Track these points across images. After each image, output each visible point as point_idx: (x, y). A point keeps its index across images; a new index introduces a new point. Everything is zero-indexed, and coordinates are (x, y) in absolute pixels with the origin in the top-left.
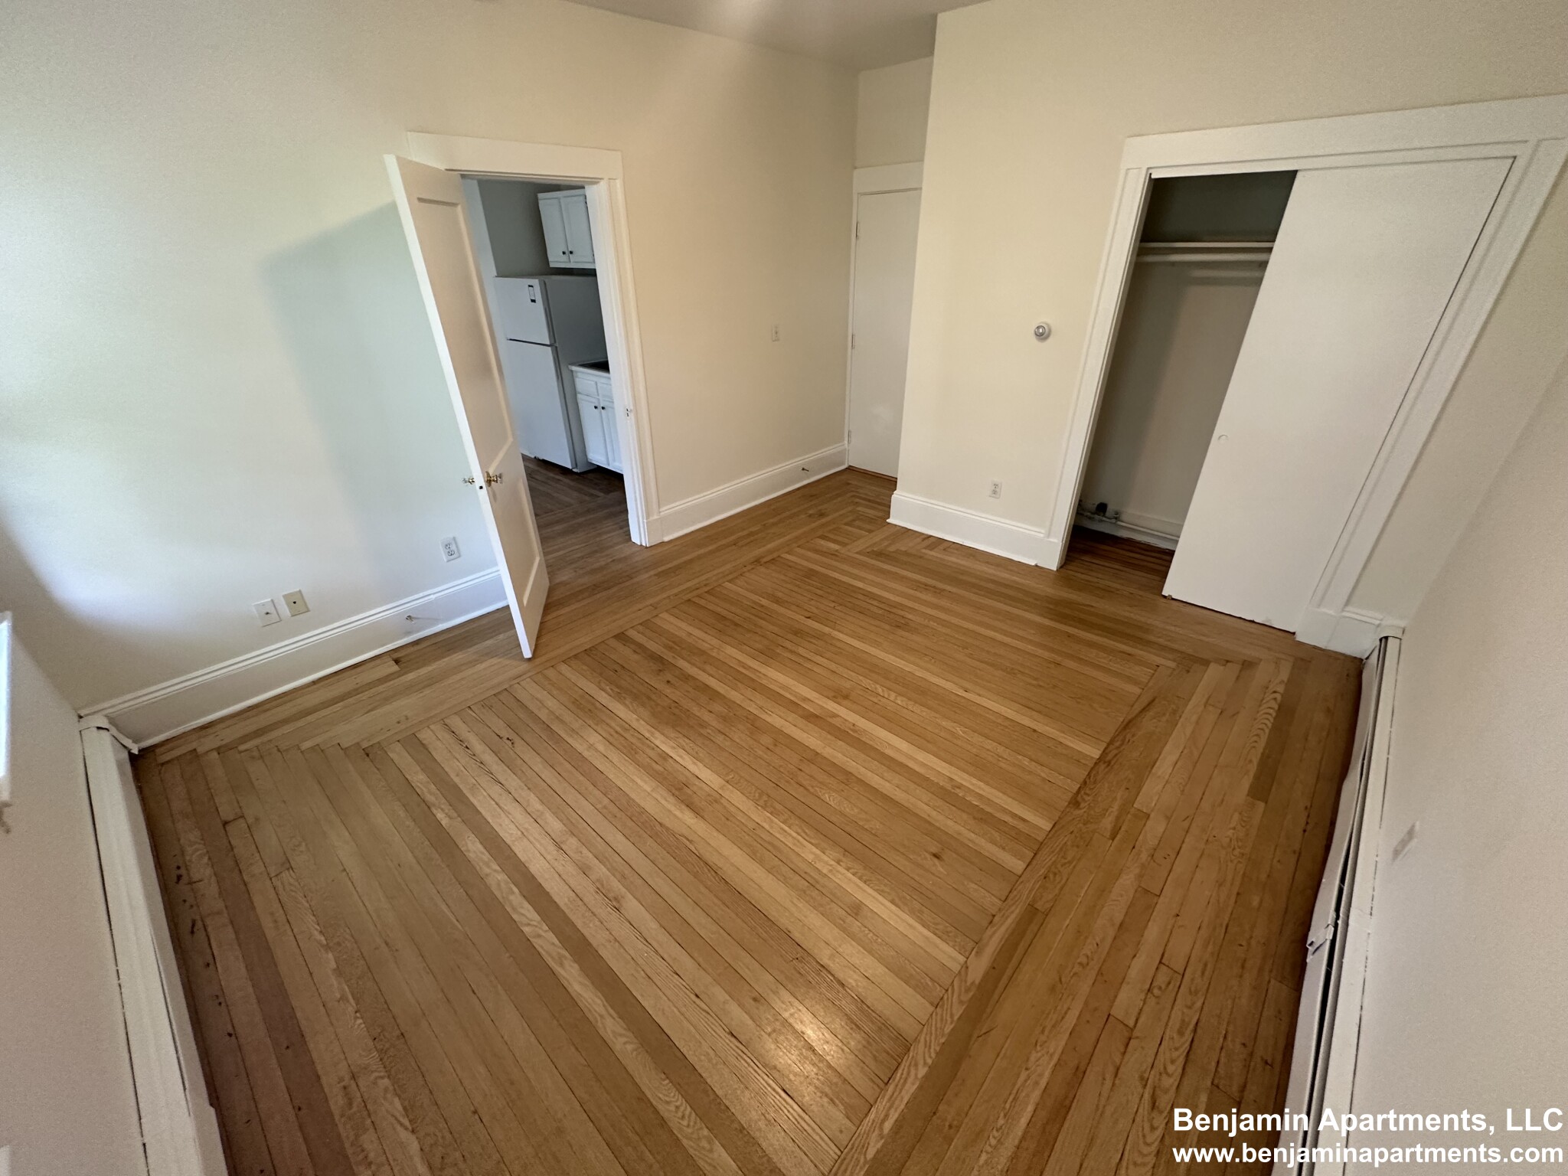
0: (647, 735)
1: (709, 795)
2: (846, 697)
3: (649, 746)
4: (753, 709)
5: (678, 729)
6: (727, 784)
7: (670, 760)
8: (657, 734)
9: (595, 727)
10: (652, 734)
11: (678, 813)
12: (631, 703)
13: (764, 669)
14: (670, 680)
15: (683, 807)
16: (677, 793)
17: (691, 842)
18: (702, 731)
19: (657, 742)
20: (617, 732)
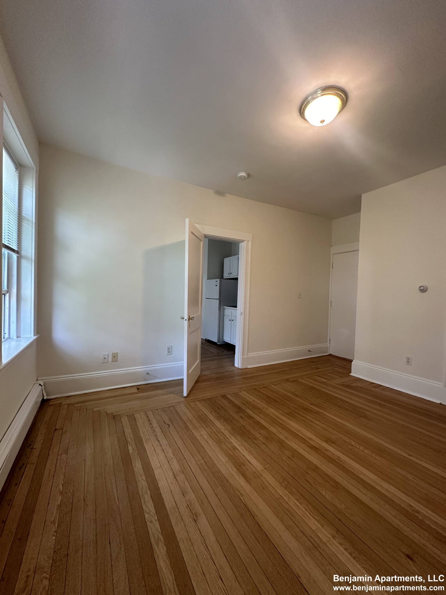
0: (228, 436)
1: (255, 473)
2: (334, 443)
3: (228, 442)
4: (282, 437)
5: (243, 438)
6: (265, 470)
7: (237, 450)
8: (233, 437)
9: (205, 428)
10: (230, 437)
11: (237, 477)
12: (223, 422)
13: (288, 421)
14: (242, 416)
15: (240, 475)
16: (238, 467)
17: (242, 495)
18: (255, 441)
19: (232, 441)
20: (214, 432)
